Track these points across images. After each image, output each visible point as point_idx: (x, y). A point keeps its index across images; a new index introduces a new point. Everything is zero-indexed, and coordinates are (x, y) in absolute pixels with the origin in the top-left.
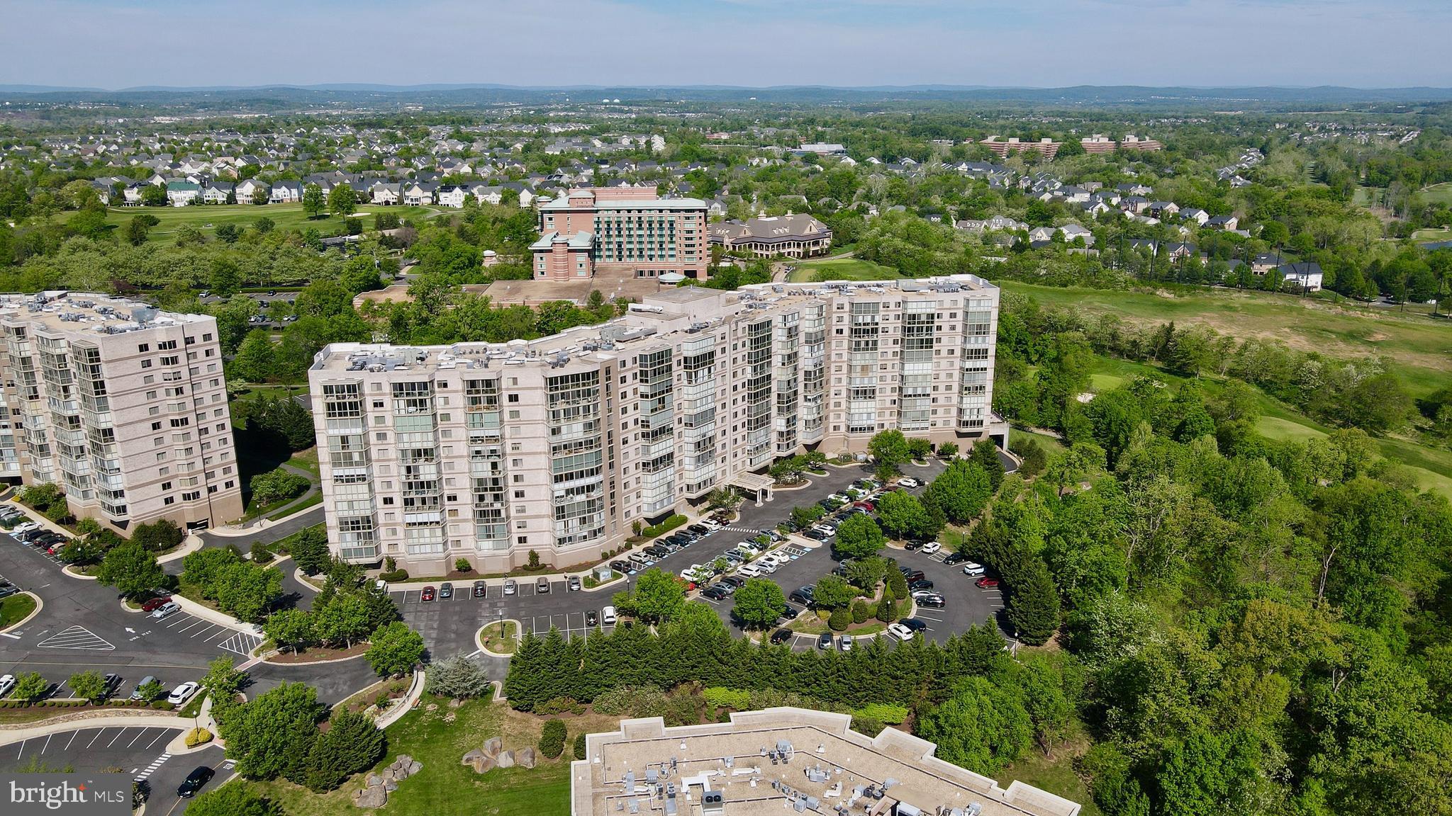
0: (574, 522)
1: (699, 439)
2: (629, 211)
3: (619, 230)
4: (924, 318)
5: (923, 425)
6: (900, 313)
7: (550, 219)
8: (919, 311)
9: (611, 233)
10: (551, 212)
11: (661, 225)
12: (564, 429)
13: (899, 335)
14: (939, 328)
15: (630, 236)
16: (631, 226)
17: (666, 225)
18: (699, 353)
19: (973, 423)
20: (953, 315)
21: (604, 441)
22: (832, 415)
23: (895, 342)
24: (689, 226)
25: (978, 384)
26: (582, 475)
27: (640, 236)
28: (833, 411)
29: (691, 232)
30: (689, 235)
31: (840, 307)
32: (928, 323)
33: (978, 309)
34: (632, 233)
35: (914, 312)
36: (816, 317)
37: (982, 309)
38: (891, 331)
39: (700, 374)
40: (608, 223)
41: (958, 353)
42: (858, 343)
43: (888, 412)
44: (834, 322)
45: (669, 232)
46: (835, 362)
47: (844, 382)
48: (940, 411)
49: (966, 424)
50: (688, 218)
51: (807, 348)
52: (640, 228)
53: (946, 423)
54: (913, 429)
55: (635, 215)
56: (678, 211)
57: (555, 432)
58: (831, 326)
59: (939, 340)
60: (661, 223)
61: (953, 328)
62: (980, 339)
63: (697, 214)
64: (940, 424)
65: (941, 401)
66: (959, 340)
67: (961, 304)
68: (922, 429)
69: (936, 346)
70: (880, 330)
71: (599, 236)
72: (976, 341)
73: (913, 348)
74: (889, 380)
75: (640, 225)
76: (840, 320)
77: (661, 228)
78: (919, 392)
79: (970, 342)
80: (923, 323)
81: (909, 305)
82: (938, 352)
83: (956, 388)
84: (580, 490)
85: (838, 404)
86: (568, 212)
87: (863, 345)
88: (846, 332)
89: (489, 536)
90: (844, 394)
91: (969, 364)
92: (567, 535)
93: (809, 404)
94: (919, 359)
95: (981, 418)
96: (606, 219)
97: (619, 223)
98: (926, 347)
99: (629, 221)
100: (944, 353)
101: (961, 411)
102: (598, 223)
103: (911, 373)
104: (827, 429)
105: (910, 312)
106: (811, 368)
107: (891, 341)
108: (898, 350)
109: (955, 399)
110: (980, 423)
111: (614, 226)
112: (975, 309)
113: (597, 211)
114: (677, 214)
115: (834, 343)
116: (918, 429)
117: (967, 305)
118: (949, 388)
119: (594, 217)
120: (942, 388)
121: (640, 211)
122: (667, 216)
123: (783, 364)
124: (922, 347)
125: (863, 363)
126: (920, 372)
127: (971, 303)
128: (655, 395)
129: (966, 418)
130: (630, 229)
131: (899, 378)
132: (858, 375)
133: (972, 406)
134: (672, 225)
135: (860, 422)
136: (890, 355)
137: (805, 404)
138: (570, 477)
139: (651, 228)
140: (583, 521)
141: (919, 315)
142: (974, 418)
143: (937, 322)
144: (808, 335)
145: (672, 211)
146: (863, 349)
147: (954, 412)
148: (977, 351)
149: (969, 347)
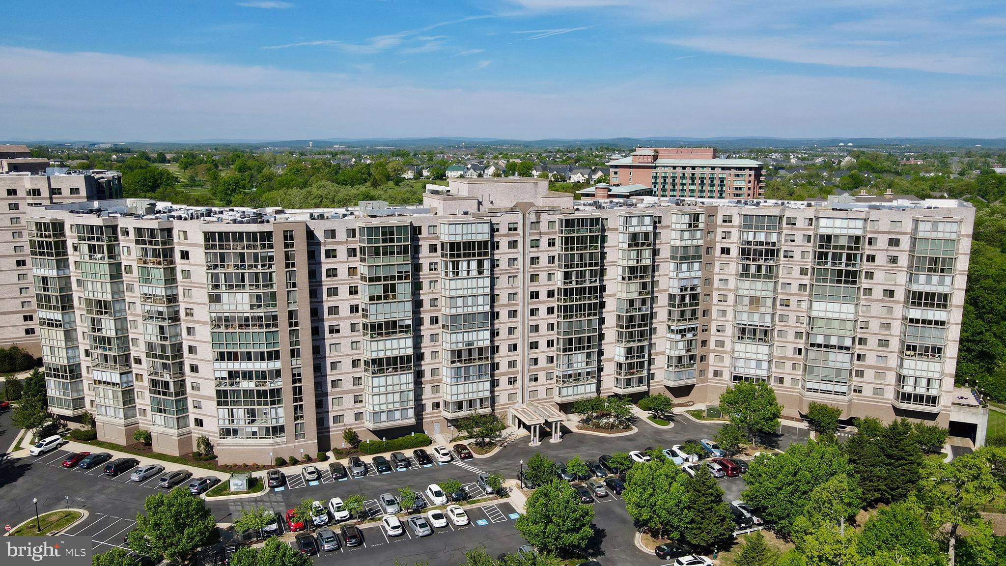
0: (240, 413)
1: (461, 346)
2: (684, 168)
3: (674, 184)
4: (844, 242)
5: (838, 388)
6: (811, 233)
7: (616, 173)
8: (837, 232)
9: (666, 187)
10: (616, 167)
11: (712, 181)
12: (225, 297)
13: (809, 262)
14: (871, 258)
15: (683, 190)
16: (685, 181)
17: (717, 182)
18: (459, 239)
19: (919, 399)
20: (894, 242)
21: (283, 321)
22: (712, 356)
23: (803, 271)
24: (737, 184)
25: (930, 343)
26: (248, 357)
27: (692, 191)
28: (714, 351)
29: (740, 189)
30: (738, 192)
31: (727, 220)
32: (849, 248)
33: (934, 235)
34: (685, 188)
35: (829, 232)
36: (686, 227)
37: (940, 236)
38: (797, 256)
39: (463, 265)
40: (665, 178)
41: (900, 295)
42: (746, 268)
43: (789, 364)
44: (719, 237)
45: (719, 189)
46: (718, 289)
47: (730, 316)
48: (869, 374)
49: (906, 397)
50: (738, 176)
51: (672, 266)
52: (693, 184)
53: (878, 391)
54: (823, 391)
55: (688, 171)
56: (729, 168)
57: (215, 299)
58: (714, 242)
59: (870, 275)
60: (712, 179)
61: (894, 260)
62: (935, 279)
63: (747, 172)
64: (867, 391)
65: (871, 359)
66: (902, 278)
67: (908, 226)
68: (837, 393)
69: (864, 283)
70: (782, 254)
71: (655, 189)
72: (928, 282)
73: (825, 281)
74: (792, 321)
75: (693, 181)
76: (727, 235)
77: (712, 185)
78: (834, 341)
79: (917, 282)
80: (842, 247)
81: (823, 222)
82: (868, 291)
83: (895, 344)
84: (247, 375)
85: (720, 344)
86: (630, 167)
87: (753, 270)
88: (734, 252)
89: (160, 411)
90: (729, 331)
91: (916, 313)
92: (232, 426)
93: (673, 336)
94: (834, 298)
95: (933, 392)
96: (663, 175)
97: (674, 178)
98: (846, 282)
99: (684, 177)
100: (878, 293)
101: (901, 379)
102: (656, 177)
103: (822, 315)
104: (702, 372)
105: (822, 231)
106: (676, 291)
107: (796, 270)
108: (807, 282)
109: (893, 361)
110: (933, 400)
111: (669, 181)
112: (927, 235)
113: (655, 167)
114: (728, 172)
115: (717, 265)
116: (829, 392)
117: (916, 229)
118: (884, 343)
119: (653, 172)
120: (872, 342)
121: (693, 168)
122: (718, 173)
123: (623, 279)
124: (839, 282)
125: (752, 293)
126: (836, 316)
127: (922, 226)
128: (378, 279)
129: (908, 389)
130: (683, 184)
131: (806, 320)
132: (746, 308)
133: (918, 374)
134: (722, 182)
135: (747, 371)
136: (795, 288)
137: (669, 335)
138: (233, 357)
139: (702, 184)
140: (252, 413)
141: (837, 236)
142: (921, 390)
143: (868, 250)
144: (674, 248)
145: (723, 168)
146: (754, 276)
147: (891, 378)
148: (930, 296)
149: (915, 288)
